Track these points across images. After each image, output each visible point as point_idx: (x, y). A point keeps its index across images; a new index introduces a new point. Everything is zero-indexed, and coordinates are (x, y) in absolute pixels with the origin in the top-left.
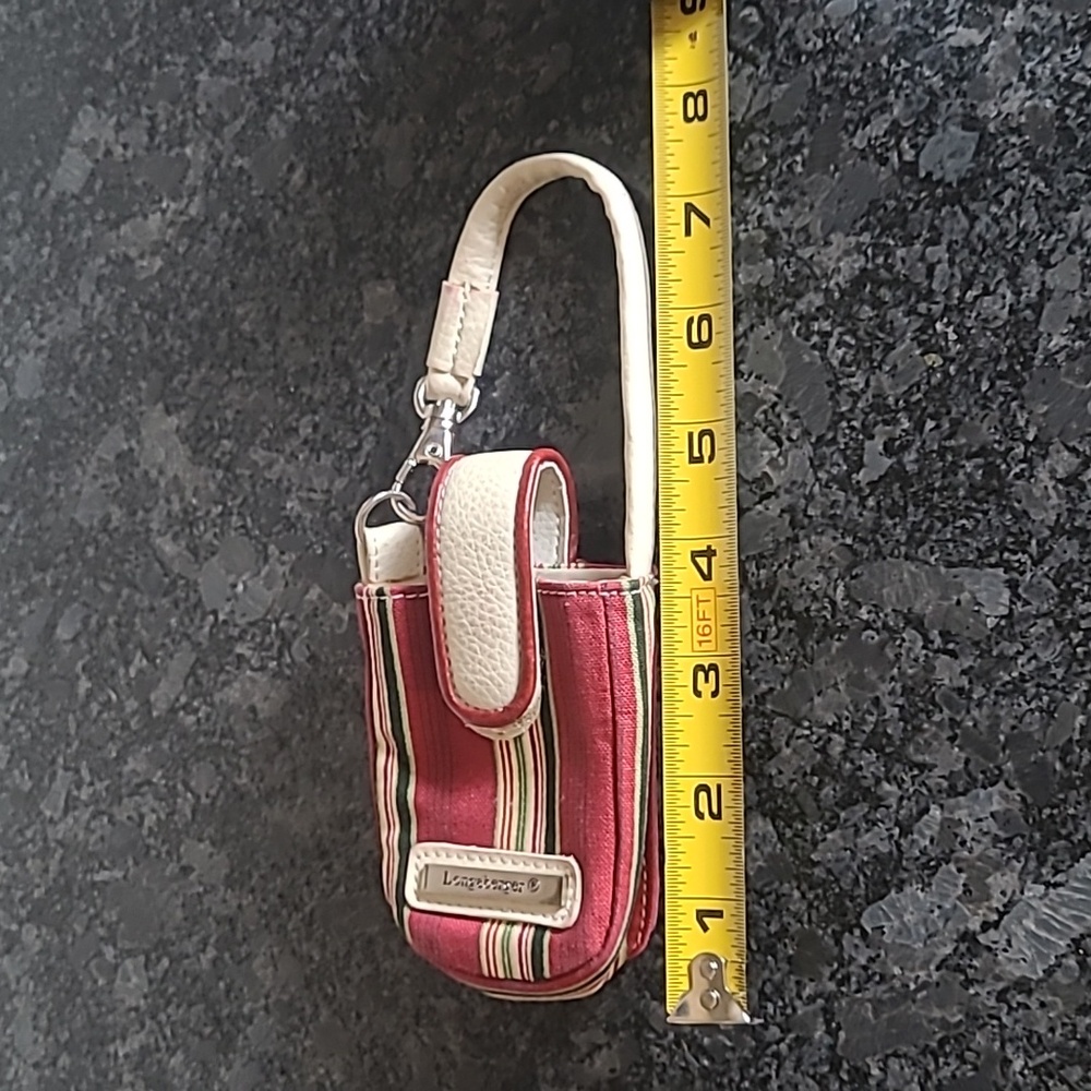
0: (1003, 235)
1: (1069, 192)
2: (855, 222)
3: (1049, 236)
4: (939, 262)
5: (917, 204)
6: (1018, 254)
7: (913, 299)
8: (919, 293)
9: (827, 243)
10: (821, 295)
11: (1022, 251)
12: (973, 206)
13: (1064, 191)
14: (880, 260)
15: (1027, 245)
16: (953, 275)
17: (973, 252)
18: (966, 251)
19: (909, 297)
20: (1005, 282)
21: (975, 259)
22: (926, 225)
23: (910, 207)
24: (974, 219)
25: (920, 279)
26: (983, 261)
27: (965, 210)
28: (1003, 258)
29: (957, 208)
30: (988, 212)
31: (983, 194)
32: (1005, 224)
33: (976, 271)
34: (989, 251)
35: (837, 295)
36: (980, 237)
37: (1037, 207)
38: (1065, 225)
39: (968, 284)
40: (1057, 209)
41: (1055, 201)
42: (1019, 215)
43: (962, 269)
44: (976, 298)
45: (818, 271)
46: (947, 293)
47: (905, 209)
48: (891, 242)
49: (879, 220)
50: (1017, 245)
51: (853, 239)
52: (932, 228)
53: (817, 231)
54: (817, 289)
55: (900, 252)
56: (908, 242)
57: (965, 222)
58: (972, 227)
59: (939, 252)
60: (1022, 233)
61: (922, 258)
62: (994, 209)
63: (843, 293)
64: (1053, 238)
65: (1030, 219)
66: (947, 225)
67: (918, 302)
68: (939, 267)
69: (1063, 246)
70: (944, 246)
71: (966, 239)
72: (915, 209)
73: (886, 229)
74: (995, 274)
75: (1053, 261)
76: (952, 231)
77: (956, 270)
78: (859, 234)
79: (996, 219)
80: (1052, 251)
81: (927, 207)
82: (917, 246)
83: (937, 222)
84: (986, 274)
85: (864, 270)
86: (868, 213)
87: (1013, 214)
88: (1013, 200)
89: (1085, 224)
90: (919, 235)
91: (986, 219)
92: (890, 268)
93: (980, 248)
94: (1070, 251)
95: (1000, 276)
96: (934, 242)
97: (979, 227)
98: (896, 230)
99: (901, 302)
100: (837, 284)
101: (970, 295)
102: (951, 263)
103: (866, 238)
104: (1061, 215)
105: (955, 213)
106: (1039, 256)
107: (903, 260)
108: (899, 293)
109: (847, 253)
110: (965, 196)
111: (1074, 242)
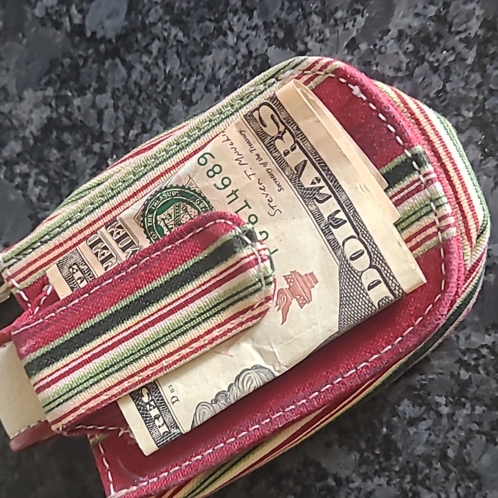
0: (154, 80)
1: (202, 39)
2: (40, 79)
3: (189, 79)
4: (107, 107)
5: (86, 60)
6: (166, 96)
7: (89, 141)
8: (93, 135)
9: (21, 99)
10: (20, 143)
11: (169, 93)
12: (129, 58)
13: (198, 39)
14: (62, 110)
15: (173, 88)
16: (117, 118)
17: (132, 97)
18: (127, 96)
19: (85, 139)
20: (158, 120)
21: (133, 103)
22: (94, 78)
23: (81, 63)
24: (130, 68)
25: (92, 123)
26: (139, 103)
27: (123, 62)
28: (156, 100)
29: (118, 61)
30: (141, 62)
31: (136, 47)
32: (155, 71)
33: (135, 113)
34: (144, 95)
35: (32, 141)
36: (136, 83)
37: (178, 53)
38: (201, 67)
39: (129, 124)
40: (194, 54)
41: (191, 48)
42: (165, 62)
43: (124, 112)
44: (137, 136)
45: (15, 122)
46: (114, 134)
47: (78, 64)
48: (70, 94)
49: (58, 76)
50: (165, 88)
51: (40, 94)
52: (99, 79)
53: (13, 89)
54: (16, 138)
55: (77, 102)
56: (81, 92)
57: (123, 71)
58: (129, 76)
59: (105, 100)
60: (168, 77)
61: (94, 105)
62: (145, 58)
63: (35, 139)
64: (193, 79)
65: (174, 65)
66: (110, 76)
67: (92, 143)
68: (106, 112)
69: (201, 86)
70: (109, 94)
71: (126, 87)
72: (84, 65)
73: (64, 83)
74: (150, 115)
75: (194, 100)
76: (114, 81)
77: (120, 113)
78: (44, 89)
79: (147, 68)
80: (193, 90)
81: (94, 62)
82: (89, 96)
83: (102, 74)
84: (143, 115)
85: (50, 119)
86: (49, 71)
87: (160, 62)
88: (160, 49)
89: (217, 66)
90: (90, 86)
91: (139, 67)
92: (69, 115)
93: (137, 93)
94: (207, 89)
95: (154, 115)
96: (100, 90)
97: (135, 76)
98: (72, 83)
99: (80, 144)
100: (31, 133)
101: (133, 133)
102: (116, 107)
103: (50, 92)
104: (197, 59)
105: (116, 65)
106: (183, 96)
107: (79, 108)
108: (78, 136)
109: (36, 106)
110: (122, 50)
111: (209, 82)
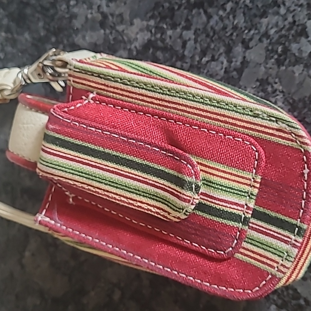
0: (224, 28)
1: (263, 6)
2: (147, 13)
3: (250, 30)
4: (189, 39)
5: (180, 6)
6: (232, 40)
7: (174, 59)
8: (177, 56)
9: (132, 24)
10: (127, 52)
11: (234, 38)
12: (210, 10)
13: (260, 6)
14: (159, 36)
15: (237, 35)
16: (196, 48)
17: (208, 36)
18: (204, 35)
19: (172, 57)
20: (224, 55)
21: (208, 40)
22: (184, 19)
23: (176, 7)
24: (209, 17)
25: (178, 48)
26: (212, 41)
27: (205, 12)
28: (224, 41)
29: (202, 11)
30: (217, 15)
31: (215, 4)
32: (227, 22)
33: (209, 46)
34: (216, 36)
35: (135, 53)
36: (212, 28)
37: (244, 14)
38: (258, 25)
39: (204, 53)
40: (255, 16)
41: (254, 11)
42: (234, 17)
43: (201, 45)
44: (208, 62)
45: (126, 38)
46: (192, 58)
47: (173, 8)
48: (165, 26)
49: (159, 13)
50: (232, 34)
51: (145, 23)
52: (187, 20)
53: (127, 17)
54: (125, 49)
55: (169, 32)
56: (174, 26)
57: (204, 18)
58: (208, 22)
59: (189, 35)
60: (235, 28)
61: (181, 36)
62: (221, 13)
63: (138, 51)
64: (252, 32)
65: (240, 20)
66: (195, 20)
67: (176, 61)
68: (189, 43)
69: (257, 37)
70: (192, 31)
71: (205, 29)
72: (179, 8)
73: (163, 18)
74: (219, 50)
75: (250, 45)
76: (197, 23)
77: (198, 45)
78: (149, 20)
79: (221, 18)
80: (251, 39)
81: (185, 8)
82: (179, 30)
83: (190, 17)
84: (214, 49)
85: (149, 41)
86: (154, 9)
87: (231, 17)
88: (232, 8)
89: (270, 26)
90: (180, 24)
91: (216, 18)
92: (163, 41)
93: (211, 34)
94: (260, 40)
95: (222, 50)
96: (187, 28)
97: (212, 23)
98: (168, 20)
99: (167, 61)
100: (136, 47)
101: (205, 60)
102: (196, 41)
103: (152, 23)
104: (257, 19)
105: (200, 13)
106: (243, 42)
107: (170, 37)
108: (167, 55)
109: (141, 30)
110: (206, 4)
111: (263, 36)
